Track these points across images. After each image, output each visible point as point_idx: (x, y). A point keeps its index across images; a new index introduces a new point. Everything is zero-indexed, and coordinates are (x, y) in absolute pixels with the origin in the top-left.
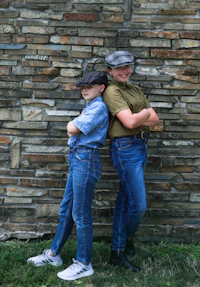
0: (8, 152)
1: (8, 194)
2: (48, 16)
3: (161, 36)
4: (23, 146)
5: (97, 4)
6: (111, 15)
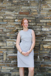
0: (2, 56)
1: (2, 69)
2: (14, 13)
3: (50, 18)
4: (7, 54)
5: (29, 9)
6: (34, 12)
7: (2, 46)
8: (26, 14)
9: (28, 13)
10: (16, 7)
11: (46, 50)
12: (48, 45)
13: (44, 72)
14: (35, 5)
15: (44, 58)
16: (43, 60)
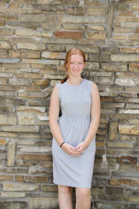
0: (5, 152)
1: (4, 189)
2: (41, 35)
3: (138, 52)
4: (18, 146)
5: (83, 24)
6: (95, 33)
7: (5, 125)
8: (72, 38)
9: (79, 34)
10: (45, 18)
11: (126, 140)
12: (132, 127)
13: (118, 199)
14: (98, 12)
15: (119, 160)
16: (117, 166)
